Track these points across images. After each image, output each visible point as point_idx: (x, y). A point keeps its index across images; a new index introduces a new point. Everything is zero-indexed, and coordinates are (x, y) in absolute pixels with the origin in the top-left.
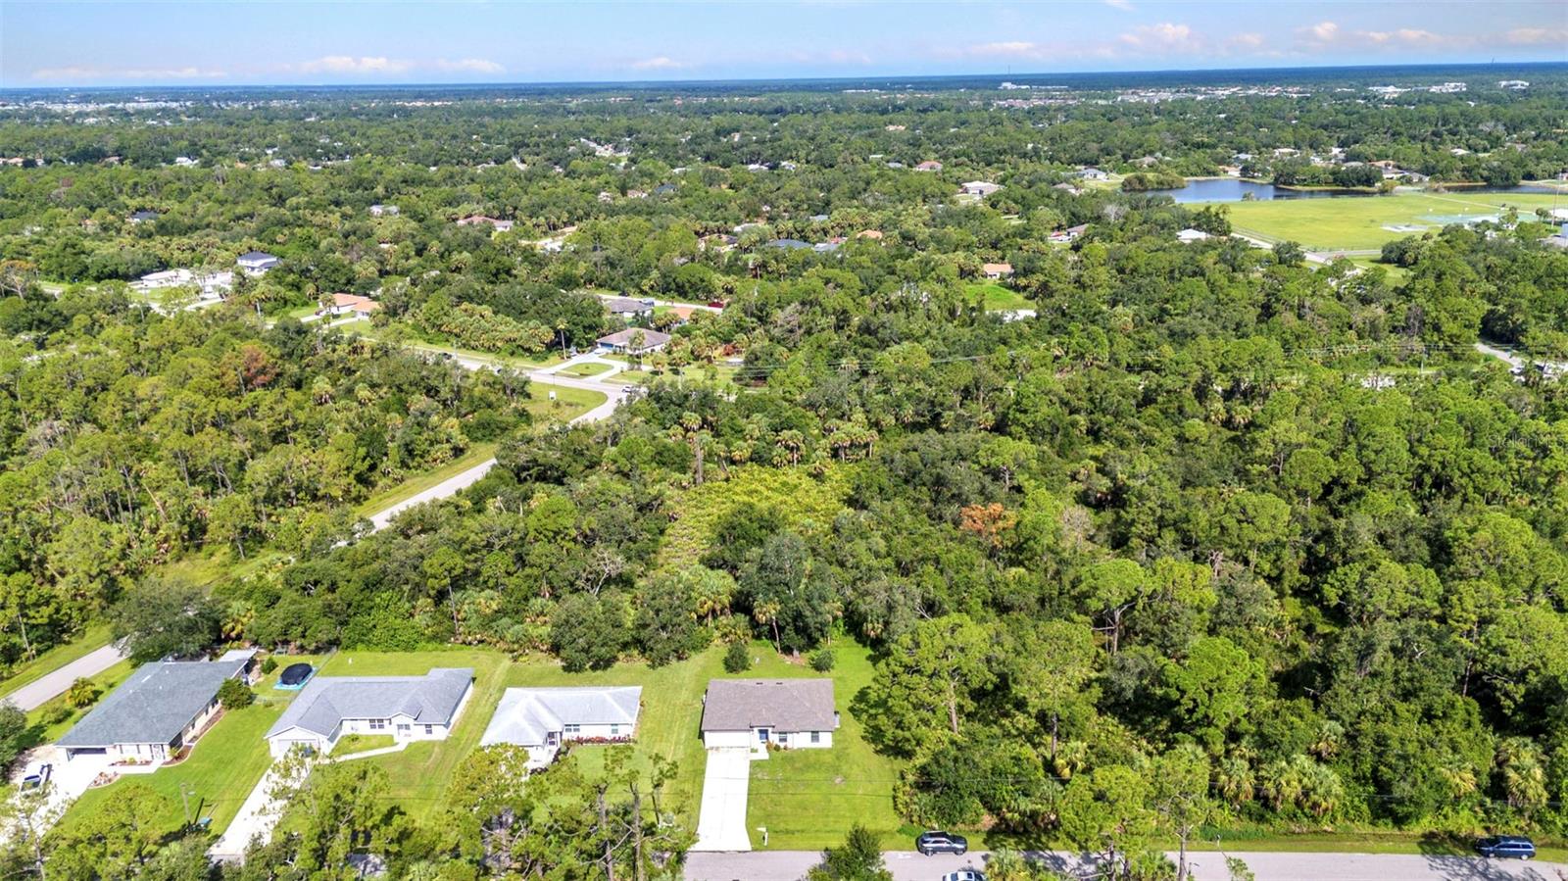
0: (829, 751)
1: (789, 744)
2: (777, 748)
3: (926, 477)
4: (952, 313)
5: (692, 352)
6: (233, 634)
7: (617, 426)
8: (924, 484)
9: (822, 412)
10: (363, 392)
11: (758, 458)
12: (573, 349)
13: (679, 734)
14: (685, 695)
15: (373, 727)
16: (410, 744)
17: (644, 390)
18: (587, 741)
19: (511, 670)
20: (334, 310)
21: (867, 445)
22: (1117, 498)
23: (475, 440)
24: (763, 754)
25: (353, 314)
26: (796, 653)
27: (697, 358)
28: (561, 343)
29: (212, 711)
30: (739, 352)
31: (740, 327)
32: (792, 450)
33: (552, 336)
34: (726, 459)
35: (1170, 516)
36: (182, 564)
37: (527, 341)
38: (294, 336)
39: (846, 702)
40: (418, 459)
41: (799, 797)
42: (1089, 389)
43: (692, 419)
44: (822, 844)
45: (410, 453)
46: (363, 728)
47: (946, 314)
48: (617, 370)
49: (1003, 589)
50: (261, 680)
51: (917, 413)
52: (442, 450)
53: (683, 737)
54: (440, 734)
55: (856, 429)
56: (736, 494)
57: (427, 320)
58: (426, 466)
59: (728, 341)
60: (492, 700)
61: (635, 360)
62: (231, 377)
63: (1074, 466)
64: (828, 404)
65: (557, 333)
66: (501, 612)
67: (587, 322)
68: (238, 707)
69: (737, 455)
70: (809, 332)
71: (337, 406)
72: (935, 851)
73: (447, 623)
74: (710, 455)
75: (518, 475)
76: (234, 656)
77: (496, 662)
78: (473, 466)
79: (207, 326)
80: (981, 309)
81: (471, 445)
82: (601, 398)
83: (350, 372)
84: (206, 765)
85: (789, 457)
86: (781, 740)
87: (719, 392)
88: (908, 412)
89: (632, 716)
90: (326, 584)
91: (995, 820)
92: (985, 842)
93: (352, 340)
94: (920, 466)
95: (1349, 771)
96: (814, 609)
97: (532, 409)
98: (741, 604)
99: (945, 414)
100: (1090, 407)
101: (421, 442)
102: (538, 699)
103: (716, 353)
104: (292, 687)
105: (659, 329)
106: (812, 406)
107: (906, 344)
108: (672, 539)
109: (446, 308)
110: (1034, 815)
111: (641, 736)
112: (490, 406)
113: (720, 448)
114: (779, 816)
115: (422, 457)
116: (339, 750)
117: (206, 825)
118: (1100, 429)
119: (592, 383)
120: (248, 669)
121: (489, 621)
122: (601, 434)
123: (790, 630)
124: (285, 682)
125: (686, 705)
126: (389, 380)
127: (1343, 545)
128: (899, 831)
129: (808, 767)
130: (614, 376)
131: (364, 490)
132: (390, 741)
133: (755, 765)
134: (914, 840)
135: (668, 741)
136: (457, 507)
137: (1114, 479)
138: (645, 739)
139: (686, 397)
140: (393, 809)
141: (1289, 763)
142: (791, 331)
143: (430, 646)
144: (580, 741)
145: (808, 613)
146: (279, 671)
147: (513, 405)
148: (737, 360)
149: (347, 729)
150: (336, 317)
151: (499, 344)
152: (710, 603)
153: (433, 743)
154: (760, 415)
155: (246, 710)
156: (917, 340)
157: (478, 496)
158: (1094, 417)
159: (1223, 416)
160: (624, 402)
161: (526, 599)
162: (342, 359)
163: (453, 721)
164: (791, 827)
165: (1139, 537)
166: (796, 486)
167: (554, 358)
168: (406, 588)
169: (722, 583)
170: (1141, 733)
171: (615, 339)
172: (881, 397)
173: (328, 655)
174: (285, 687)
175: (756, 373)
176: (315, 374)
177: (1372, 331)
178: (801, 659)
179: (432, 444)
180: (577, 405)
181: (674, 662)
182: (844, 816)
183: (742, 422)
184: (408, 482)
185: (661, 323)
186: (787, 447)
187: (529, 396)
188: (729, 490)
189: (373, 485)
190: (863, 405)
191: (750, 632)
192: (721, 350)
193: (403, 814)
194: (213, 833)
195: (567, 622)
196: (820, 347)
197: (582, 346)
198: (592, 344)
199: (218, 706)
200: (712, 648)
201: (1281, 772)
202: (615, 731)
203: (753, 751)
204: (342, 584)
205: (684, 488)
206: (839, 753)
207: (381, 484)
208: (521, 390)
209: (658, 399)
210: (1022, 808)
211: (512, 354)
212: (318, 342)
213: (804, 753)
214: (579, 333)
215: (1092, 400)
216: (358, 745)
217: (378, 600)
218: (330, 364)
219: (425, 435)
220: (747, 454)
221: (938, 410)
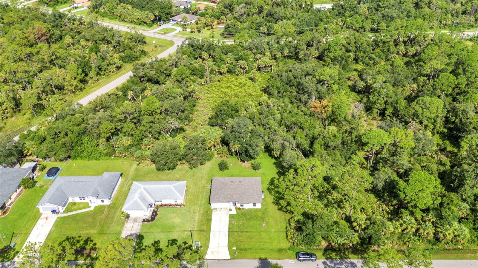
0: (260, 210)
1: (244, 207)
2: (240, 209)
3: (295, 83)
4: (300, 6)
5: (205, 23)
6: (28, 154)
7: (177, 60)
8: (294, 85)
9: (254, 51)
10: (83, 43)
11: (230, 72)
12: (162, 22)
13: (201, 201)
14: (204, 182)
15: (81, 199)
16: (96, 207)
17: (187, 42)
18: (165, 205)
19: (137, 170)
20: (76, 5)
21: (271, 66)
22: (367, 91)
23: (126, 62)
24: (234, 212)
25: (83, 7)
26: (246, 162)
27: (207, 26)
28: (158, 20)
29: (18, 191)
30: (223, 23)
31: (223, 14)
32: (243, 68)
33: (154, 17)
34: (218, 72)
35: (390, 100)
36: (14, 118)
37: (145, 19)
38: (58, 18)
39: (266, 186)
40: (103, 72)
41: (249, 234)
42: (355, 42)
43: (205, 55)
44: (258, 256)
45: (100, 69)
46: (77, 200)
47: (298, 7)
48: (177, 31)
49: (329, 140)
50: (39, 174)
51: (290, 52)
52: (112, 68)
53: (203, 202)
54: (107, 202)
55: (267, 60)
56: (222, 87)
57: (109, 10)
58: (107, 74)
59: (218, 19)
60: (128, 184)
61: (184, 27)
62: (32, 38)
63: (349, 74)
64: (256, 48)
65: (155, 16)
66: (131, 146)
67: (166, 11)
68: (29, 188)
69: (222, 71)
70: (248, 15)
71: (74, 47)
72: (304, 260)
73: (112, 149)
74: (212, 71)
75: (140, 79)
76: (28, 165)
77: (131, 165)
78: (124, 74)
79: (28, 13)
80: (312, 6)
81: (124, 64)
82: (172, 43)
83: (79, 33)
84: (15, 217)
85: (242, 71)
86: (241, 206)
87: (215, 42)
88: (286, 51)
89: (182, 196)
90: (63, 133)
91: (327, 244)
92: (323, 254)
93: (80, 19)
94: (292, 78)
95: (472, 226)
96: (253, 149)
97: (146, 48)
98: (225, 142)
99: (301, 52)
100: (355, 49)
101: (104, 65)
102: (145, 189)
103: (214, 24)
104: (51, 178)
105: (193, 14)
106: (250, 49)
107: (285, 21)
108: (198, 108)
109: (115, 5)
110: (343, 245)
111: (186, 202)
112: (130, 48)
113: (216, 68)
114: (241, 242)
115: (105, 71)
116: (67, 211)
117: (14, 246)
118: (359, 58)
119: (168, 37)
120: (34, 169)
121: (127, 149)
122: (171, 62)
123: (244, 154)
124: (48, 176)
125: (204, 187)
126: (92, 38)
127: (461, 116)
128: (289, 249)
129: (252, 218)
130: (177, 34)
131: (83, 86)
132: (87, 206)
133: (231, 217)
134: (295, 254)
135: (197, 204)
136: (116, 95)
137: (366, 82)
138: (188, 204)
139: (203, 46)
140: (88, 238)
141: (449, 225)
142: (242, 15)
143: (106, 158)
144: (162, 205)
145: (251, 151)
146: (47, 170)
147: (139, 48)
148: (222, 26)
149: (70, 200)
150: (77, 8)
151: (135, 20)
152: (213, 143)
153: (104, 206)
154: (231, 54)
155: (32, 189)
156: (289, 19)
157: (125, 89)
158: (357, 53)
159: (404, 52)
160: (180, 47)
161: (142, 139)
162: (76, 28)
163: (112, 196)
164: (247, 246)
165: (377, 109)
166: (245, 85)
167: (155, 26)
168: (95, 135)
169: (217, 133)
170: (383, 202)
171: (177, 18)
172: (276, 45)
173: (67, 161)
174: (49, 178)
175: (229, 33)
176: (66, 34)
177: (456, 14)
178: (248, 164)
179: (108, 65)
180: (163, 46)
181: (199, 166)
182: (266, 242)
183: (224, 56)
184: (100, 81)
185: (194, 11)
186: (241, 68)
187: (145, 43)
188: (219, 86)
189: (87, 82)
190: (269, 49)
191: (228, 153)
192: (216, 22)
193: (92, 241)
194: (16, 250)
195: (156, 154)
196: (253, 22)
197: (165, 21)
198: (168, 20)
199: (21, 188)
200: (214, 159)
201: (447, 230)
202: (176, 201)
203: (231, 210)
204: (69, 133)
205: (202, 85)
206: (264, 211)
207: (90, 82)
208: (142, 41)
209: (192, 46)
210: (339, 242)
211: (140, 24)
212: (66, 21)
213: (250, 211)
214: (164, 16)
215: (356, 47)
216: (75, 207)
217: (84, 140)
218: (72, 30)
219: (105, 63)
220: (226, 70)
221: (298, 51)
